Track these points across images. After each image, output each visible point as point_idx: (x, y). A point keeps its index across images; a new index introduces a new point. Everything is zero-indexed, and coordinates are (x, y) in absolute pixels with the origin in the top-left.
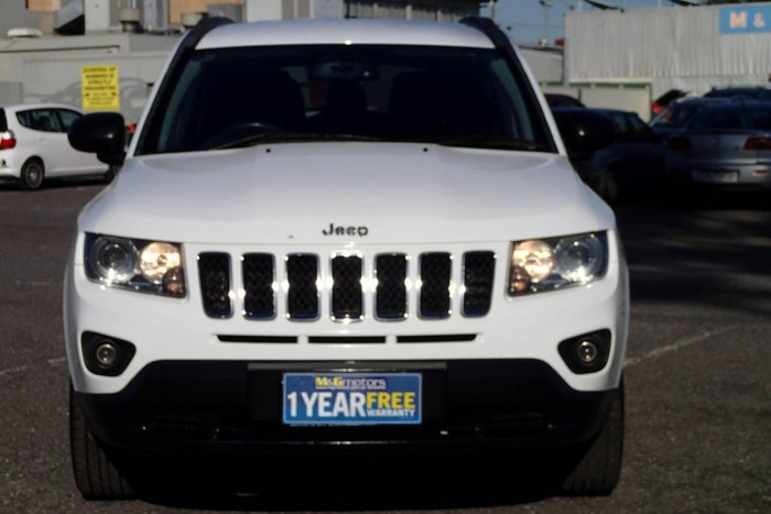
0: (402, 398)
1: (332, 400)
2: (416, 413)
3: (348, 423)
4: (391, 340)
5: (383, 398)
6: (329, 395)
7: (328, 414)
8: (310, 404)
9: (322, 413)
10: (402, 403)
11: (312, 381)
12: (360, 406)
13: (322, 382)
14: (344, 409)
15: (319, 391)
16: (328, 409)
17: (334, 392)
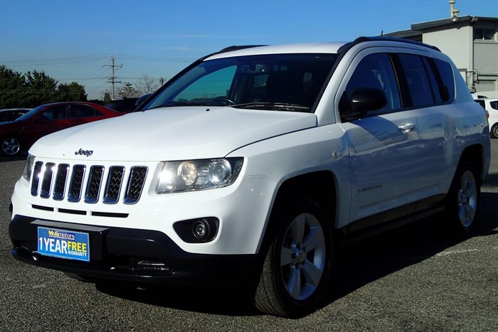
0: (81, 246)
1: (54, 243)
2: (87, 255)
4: (89, 213)
5: (74, 245)
6: (53, 240)
7: (53, 251)
8: (47, 244)
9: (51, 250)
10: (81, 249)
11: (47, 232)
12: (65, 247)
13: (51, 233)
14: (59, 249)
15: (50, 237)
16: (54, 248)
17: (56, 239)
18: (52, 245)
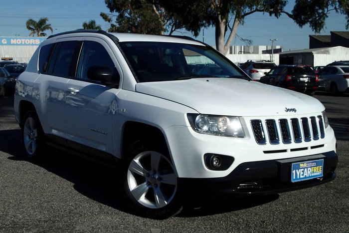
0: (319, 168)
1: (303, 171)
2: (322, 173)
3: (302, 180)
5: (315, 169)
7: (303, 177)
8: (298, 174)
9: (301, 177)
10: (319, 170)
11: (299, 165)
12: (310, 172)
13: (301, 165)
14: (306, 174)
15: (301, 169)
16: (303, 175)
17: (304, 168)
18: (302, 173)
